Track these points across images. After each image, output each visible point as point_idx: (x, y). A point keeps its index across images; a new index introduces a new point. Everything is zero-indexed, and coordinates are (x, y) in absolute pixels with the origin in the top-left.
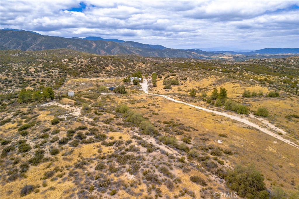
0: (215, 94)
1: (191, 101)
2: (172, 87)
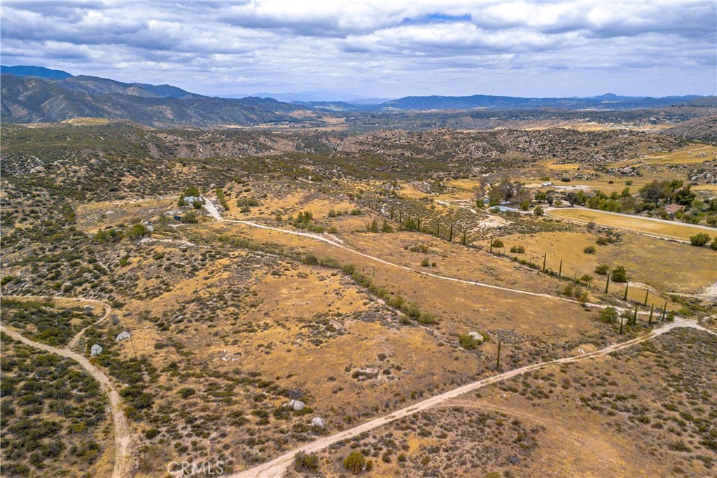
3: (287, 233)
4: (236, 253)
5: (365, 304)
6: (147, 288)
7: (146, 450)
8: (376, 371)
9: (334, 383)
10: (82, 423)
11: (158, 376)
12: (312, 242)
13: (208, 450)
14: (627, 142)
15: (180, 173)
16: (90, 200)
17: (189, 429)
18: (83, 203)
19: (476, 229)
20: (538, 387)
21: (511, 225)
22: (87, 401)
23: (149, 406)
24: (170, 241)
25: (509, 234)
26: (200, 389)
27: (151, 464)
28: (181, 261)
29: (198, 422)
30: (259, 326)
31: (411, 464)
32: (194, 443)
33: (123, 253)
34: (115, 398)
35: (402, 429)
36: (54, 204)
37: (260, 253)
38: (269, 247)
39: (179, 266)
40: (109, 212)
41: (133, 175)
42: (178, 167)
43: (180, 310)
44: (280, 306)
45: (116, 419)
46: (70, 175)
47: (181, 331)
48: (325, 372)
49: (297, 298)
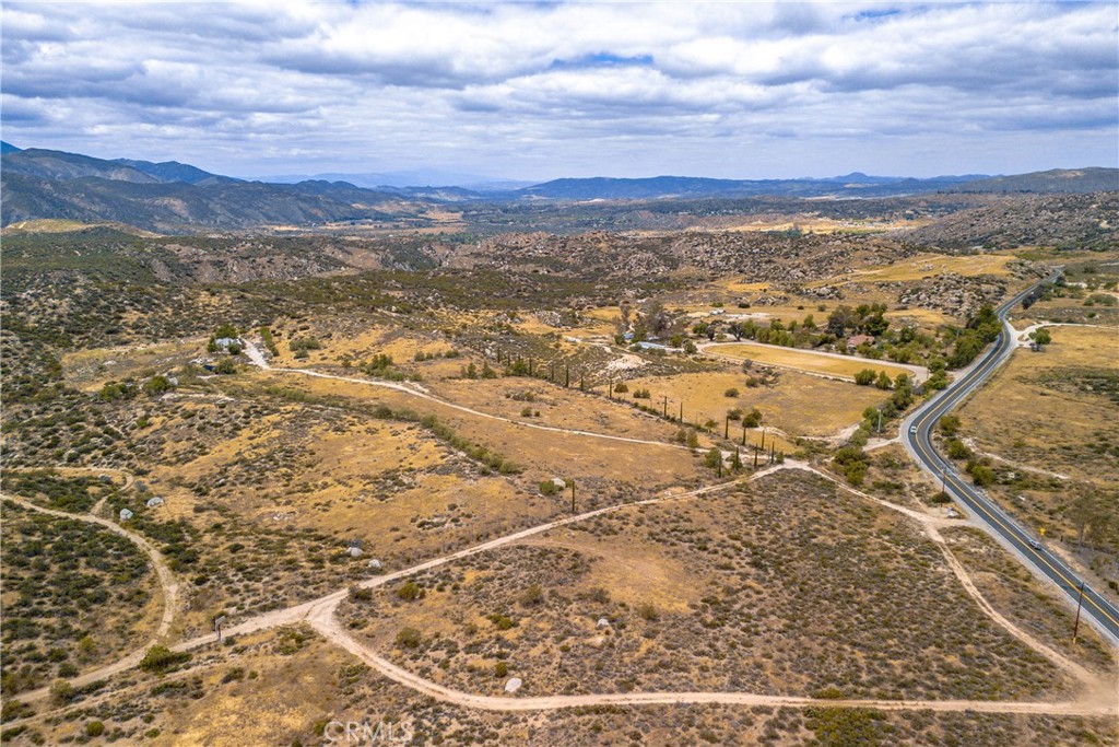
0: (375, 360)
1: (346, 374)
2: (309, 353)
3: (356, 383)
4: (289, 408)
5: (443, 457)
6: (176, 452)
7: (196, 593)
8: (444, 519)
9: (397, 533)
10: (125, 576)
11: (201, 536)
12: (388, 393)
13: (261, 591)
14: (838, 251)
15: (208, 306)
16: (78, 347)
17: (240, 575)
18: (70, 351)
19: (602, 372)
20: (609, 526)
21: (646, 365)
22: (126, 559)
23: (195, 560)
24: (202, 395)
25: (641, 376)
26: (250, 544)
27: (203, 604)
28: (218, 419)
29: (250, 570)
30: (316, 486)
31: (464, 591)
32: (246, 586)
33: (141, 413)
34: (155, 556)
35: (461, 565)
36: (28, 353)
37: (319, 406)
38: (330, 400)
39: (216, 425)
40: (110, 362)
41: (138, 310)
42: (204, 297)
43: (220, 473)
44: (343, 464)
45: (160, 572)
46: (47, 313)
47: (223, 495)
48: (387, 525)
49: (364, 455)
